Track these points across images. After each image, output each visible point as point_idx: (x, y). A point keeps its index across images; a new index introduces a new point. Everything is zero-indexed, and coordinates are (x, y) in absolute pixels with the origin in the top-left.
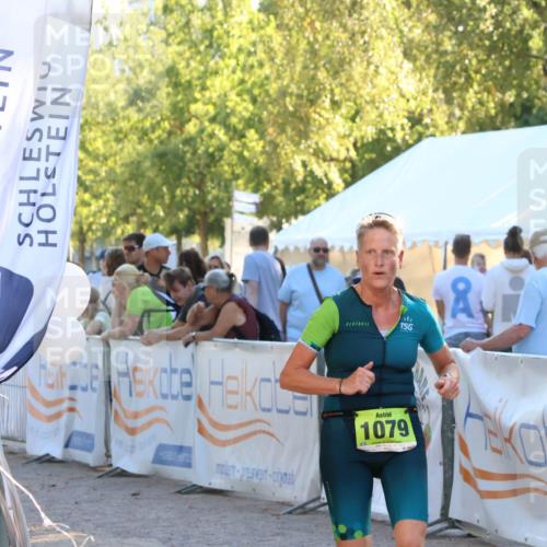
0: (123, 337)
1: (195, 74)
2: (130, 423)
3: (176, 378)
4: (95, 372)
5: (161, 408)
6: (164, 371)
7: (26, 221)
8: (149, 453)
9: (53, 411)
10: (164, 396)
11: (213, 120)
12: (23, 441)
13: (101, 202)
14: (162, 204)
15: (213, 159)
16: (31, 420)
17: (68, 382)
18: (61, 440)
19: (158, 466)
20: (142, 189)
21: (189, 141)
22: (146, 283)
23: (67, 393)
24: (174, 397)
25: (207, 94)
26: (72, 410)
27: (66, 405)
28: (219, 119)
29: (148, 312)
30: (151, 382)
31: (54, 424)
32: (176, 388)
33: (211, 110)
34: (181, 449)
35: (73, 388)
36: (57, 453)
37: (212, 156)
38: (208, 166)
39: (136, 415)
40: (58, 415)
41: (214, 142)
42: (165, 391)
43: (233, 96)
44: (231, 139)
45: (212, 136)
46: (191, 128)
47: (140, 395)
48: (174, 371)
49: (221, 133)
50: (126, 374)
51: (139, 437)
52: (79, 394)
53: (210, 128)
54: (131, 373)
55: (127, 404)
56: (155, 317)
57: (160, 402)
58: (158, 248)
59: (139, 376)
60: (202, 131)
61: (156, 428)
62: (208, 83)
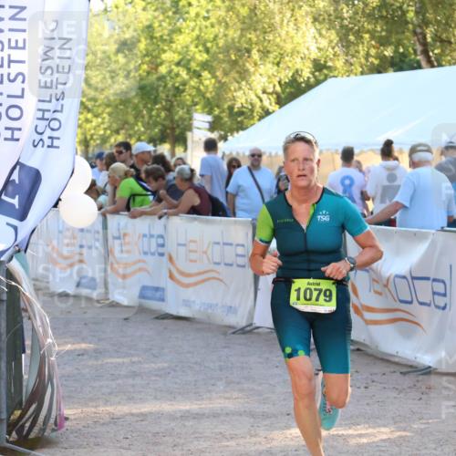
0: (116, 212)
1: (166, 32)
2: (122, 271)
3: (153, 241)
4: (97, 236)
5: (144, 261)
6: (145, 236)
8: (136, 292)
9: (69, 262)
10: (145, 253)
11: (178, 64)
12: (47, 282)
13: (100, 120)
15: (178, 91)
17: (78, 243)
18: (74, 282)
19: (143, 301)
20: (129, 110)
21: (161, 78)
22: (132, 176)
23: (77, 250)
24: (153, 254)
25: (174, 46)
26: (81, 261)
27: (77, 258)
28: (182, 63)
29: (133, 196)
30: (136, 244)
31: (69, 271)
32: (154, 247)
33: (176, 58)
34: (157, 289)
35: (81, 246)
36: (71, 290)
37: (177, 88)
38: (175, 96)
40: (72, 265)
41: (179, 79)
42: (146, 249)
43: (192, 48)
44: (191, 78)
45: (177, 75)
46: (163, 70)
47: (128, 252)
48: (152, 236)
49: (184, 74)
50: (118, 238)
51: (128, 281)
52: (85, 251)
53: (176, 69)
54: (121, 237)
55: (119, 258)
56: (138, 199)
57: (143, 257)
59: (128, 239)
60: (170, 72)
61: (140, 274)
62: (175, 37)
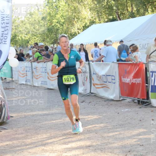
0: (34, 62)
1: (54, 14)
2: (37, 77)
3: (44, 69)
4: (30, 68)
5: (42, 74)
6: (41, 67)
7: (2, 39)
8: (40, 83)
9: (23, 75)
10: (42, 72)
11: (57, 23)
12: (18, 81)
14: (49, 38)
15: (58, 30)
16: (20, 77)
17: (25, 70)
18: (25, 80)
19: (42, 85)
20: (45, 35)
21: (53, 26)
22: (38, 52)
23: (25, 72)
24: (44, 72)
25: (56, 18)
26: (26, 75)
27: (25, 74)
29: (39, 57)
30: (40, 70)
31: (24, 78)
32: (44, 71)
33: (57, 21)
34: (45, 81)
35: (26, 71)
36: (24, 83)
37: (57, 29)
38: (57, 31)
39: (37, 76)
40: (24, 76)
41: (57, 27)
42: (42, 71)
43: (60, 18)
44: (61, 26)
45: (57, 26)
47: (38, 72)
48: (43, 67)
49: (59, 25)
50: (35, 68)
51: (38, 80)
52: (27, 72)
53: (57, 24)
54: (36, 68)
55: (35, 74)
56: (40, 58)
57: (41, 73)
58: (41, 45)
59: (37, 69)
60: (55, 25)
61: (41, 78)
62: (56, 16)
